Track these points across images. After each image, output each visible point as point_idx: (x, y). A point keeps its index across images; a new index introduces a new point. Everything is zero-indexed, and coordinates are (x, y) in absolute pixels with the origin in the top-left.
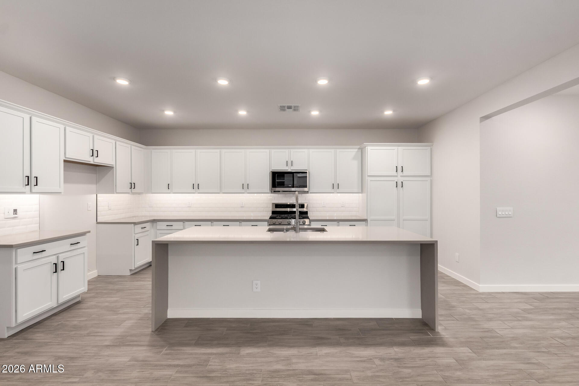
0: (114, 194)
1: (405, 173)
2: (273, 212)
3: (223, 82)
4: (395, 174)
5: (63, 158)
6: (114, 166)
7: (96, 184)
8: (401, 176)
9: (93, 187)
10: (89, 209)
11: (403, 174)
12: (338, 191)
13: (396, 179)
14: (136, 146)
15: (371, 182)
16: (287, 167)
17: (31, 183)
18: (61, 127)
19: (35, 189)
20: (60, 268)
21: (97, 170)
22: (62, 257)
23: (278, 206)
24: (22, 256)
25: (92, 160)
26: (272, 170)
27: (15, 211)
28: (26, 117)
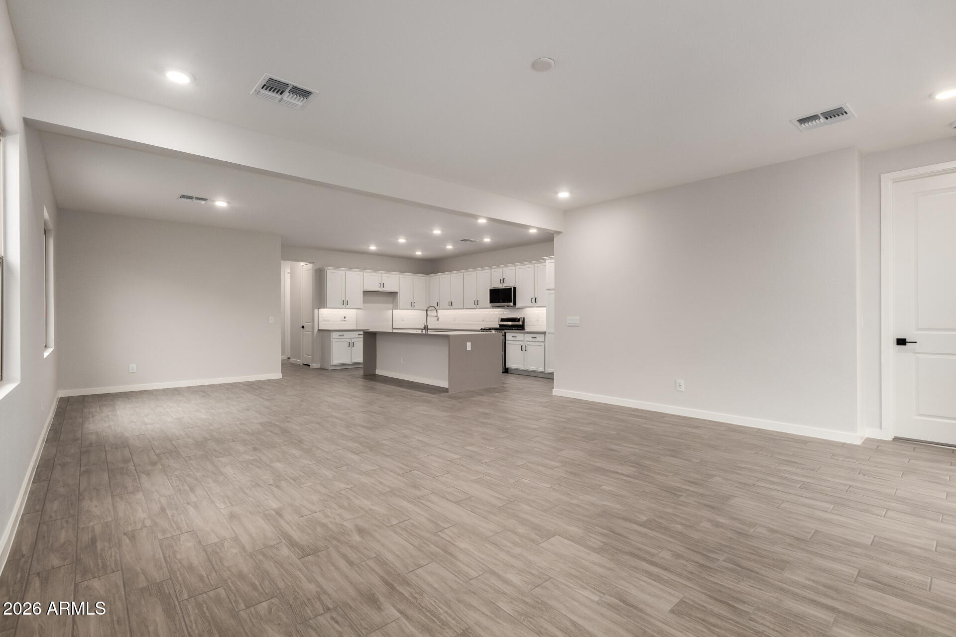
0: (399, 310)
2: (500, 325)
5: (362, 290)
6: (398, 292)
7: (392, 304)
12: (536, 305)
14: (416, 276)
15: (549, 295)
16: (502, 284)
17: (345, 303)
18: (361, 273)
19: (348, 306)
20: (351, 345)
21: (393, 295)
22: (353, 340)
23: (502, 320)
24: (335, 335)
25: (380, 289)
26: (492, 288)
27: (345, 317)
28: (343, 272)
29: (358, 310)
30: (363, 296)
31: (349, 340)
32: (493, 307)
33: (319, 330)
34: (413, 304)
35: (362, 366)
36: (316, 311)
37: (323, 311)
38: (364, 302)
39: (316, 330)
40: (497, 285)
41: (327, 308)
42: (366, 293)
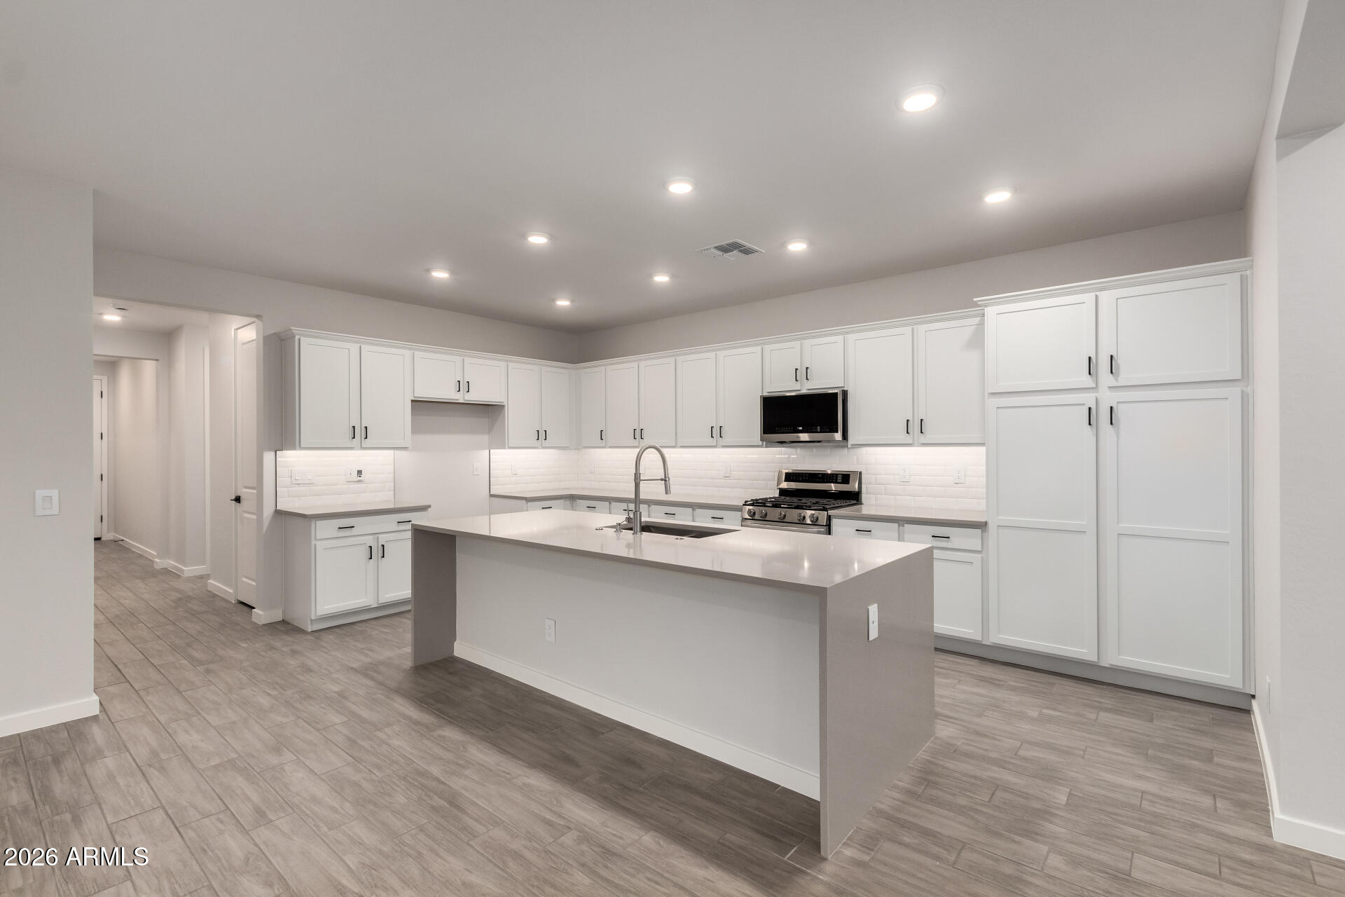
0: (505, 449)
1: (1125, 377)
2: (783, 492)
3: (538, 240)
4: (1087, 381)
5: (410, 397)
6: (505, 404)
7: (489, 433)
8: (1110, 388)
9: (485, 438)
10: (475, 473)
11: (1117, 380)
12: (923, 439)
13: (1089, 399)
14: (548, 366)
15: (1000, 410)
16: (799, 383)
17: (359, 434)
18: (407, 353)
19: (367, 443)
20: (376, 553)
21: (489, 412)
22: (383, 539)
23: (790, 477)
24: (324, 530)
25: (460, 397)
26: (766, 394)
27: (360, 472)
28: (354, 348)
29: (398, 452)
30: (413, 414)
31: (370, 541)
32: (770, 444)
33: (279, 513)
34: (542, 435)
35: (409, 607)
36: (268, 457)
37: (289, 457)
38: (415, 430)
39: (268, 511)
40: (787, 386)
41: (301, 448)
42: (419, 405)
